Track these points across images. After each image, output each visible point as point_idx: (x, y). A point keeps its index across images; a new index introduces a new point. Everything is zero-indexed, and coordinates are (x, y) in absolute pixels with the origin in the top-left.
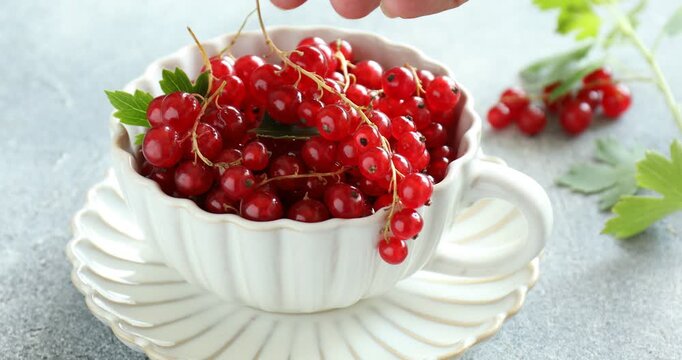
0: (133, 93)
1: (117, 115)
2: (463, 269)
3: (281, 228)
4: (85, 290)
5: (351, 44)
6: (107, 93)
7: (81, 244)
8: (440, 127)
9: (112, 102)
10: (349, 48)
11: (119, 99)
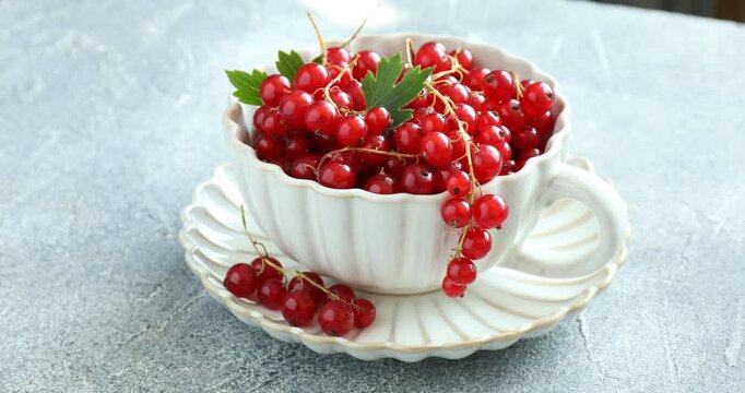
0: (251, 73)
1: (236, 94)
2: (542, 269)
3: (353, 197)
4: (187, 246)
5: (472, 55)
6: (227, 72)
7: (195, 210)
8: (534, 131)
9: (231, 81)
10: (469, 56)
11: (237, 78)
